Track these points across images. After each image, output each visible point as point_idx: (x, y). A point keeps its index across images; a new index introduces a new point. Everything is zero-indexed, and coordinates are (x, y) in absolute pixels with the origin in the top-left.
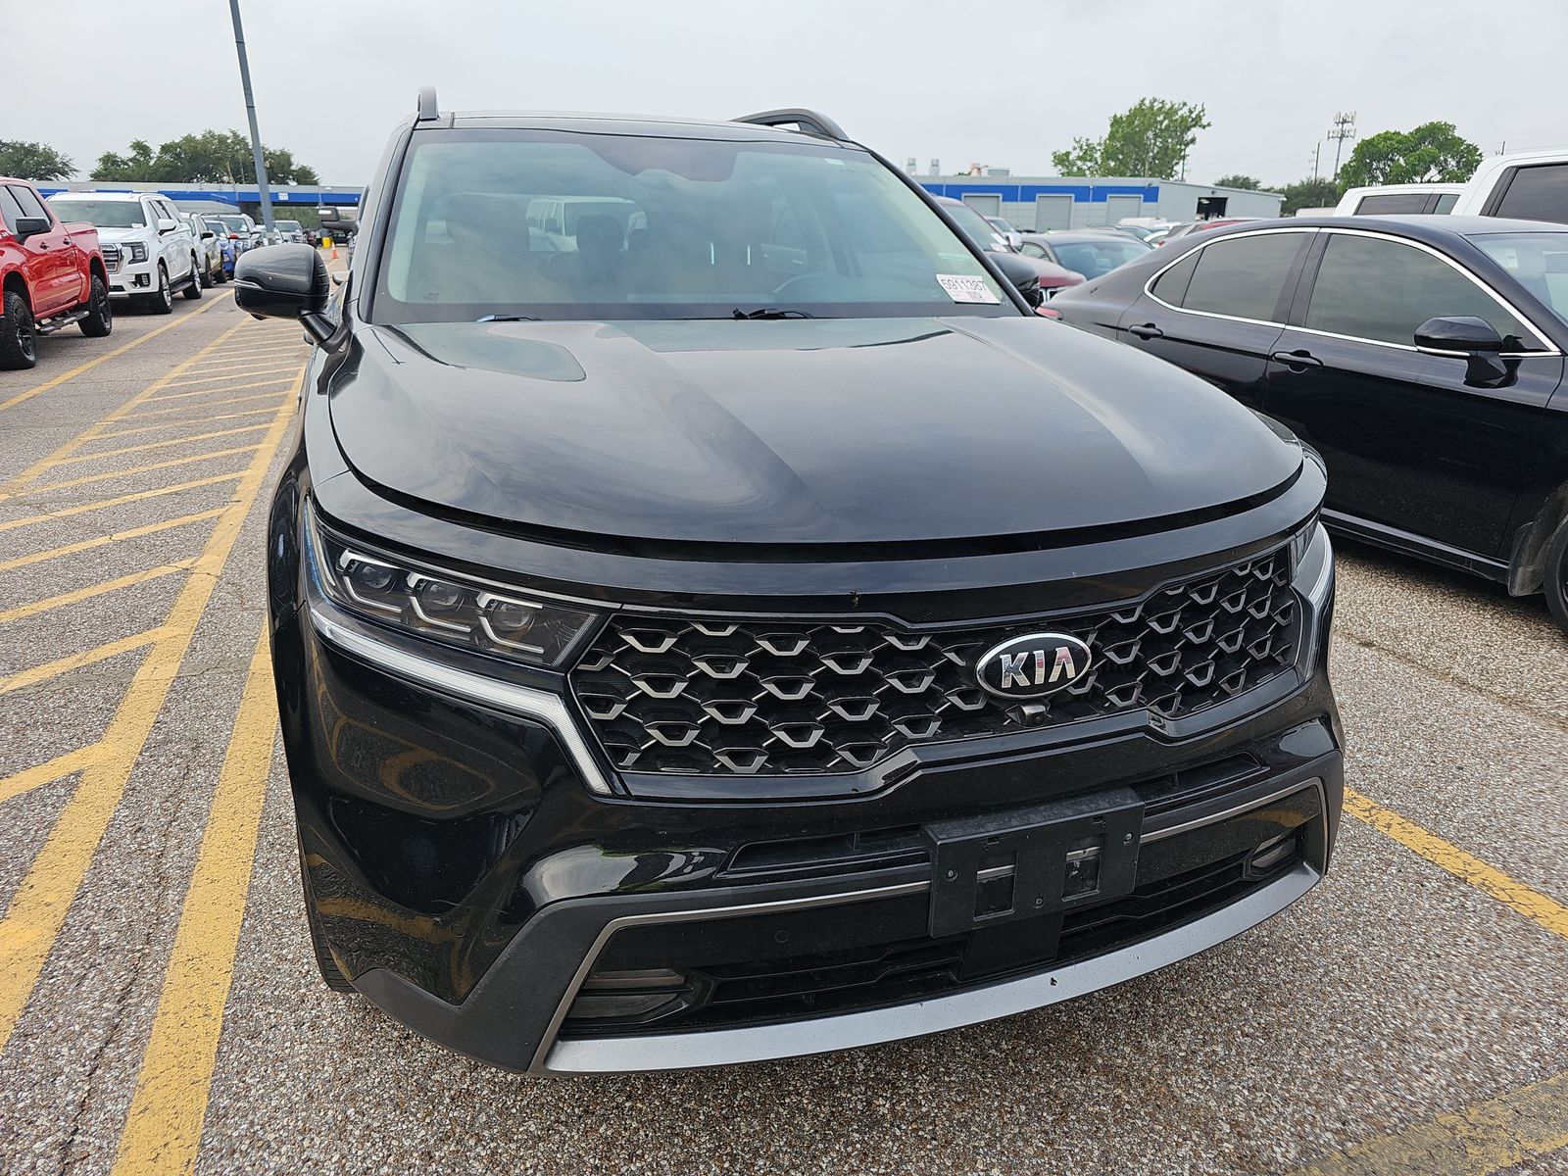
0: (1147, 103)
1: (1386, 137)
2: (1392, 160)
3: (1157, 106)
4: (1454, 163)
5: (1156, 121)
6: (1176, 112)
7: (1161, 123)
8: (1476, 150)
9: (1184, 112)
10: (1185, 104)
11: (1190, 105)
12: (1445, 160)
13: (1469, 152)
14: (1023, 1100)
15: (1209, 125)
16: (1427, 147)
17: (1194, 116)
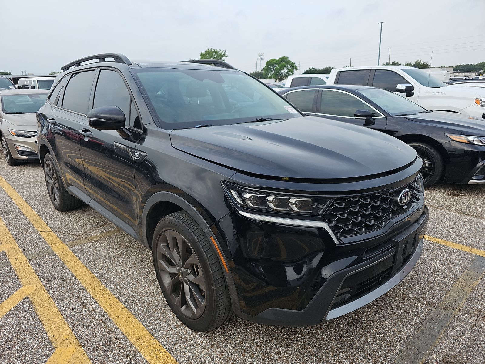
0: (210, 49)
1: (273, 60)
2: (275, 66)
3: (213, 50)
4: (290, 67)
5: (213, 55)
6: (218, 52)
7: (215, 55)
8: (294, 63)
9: (220, 52)
10: (220, 50)
11: (222, 50)
12: (288, 66)
13: (293, 64)
14: (382, 306)
15: (227, 56)
16: (283, 63)
17: (223, 53)
